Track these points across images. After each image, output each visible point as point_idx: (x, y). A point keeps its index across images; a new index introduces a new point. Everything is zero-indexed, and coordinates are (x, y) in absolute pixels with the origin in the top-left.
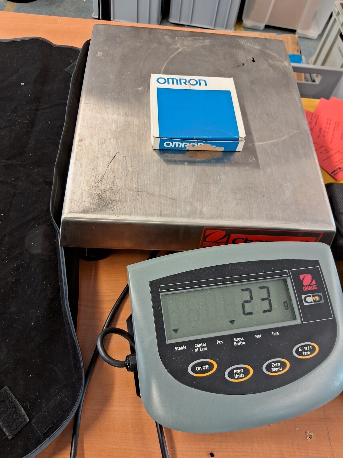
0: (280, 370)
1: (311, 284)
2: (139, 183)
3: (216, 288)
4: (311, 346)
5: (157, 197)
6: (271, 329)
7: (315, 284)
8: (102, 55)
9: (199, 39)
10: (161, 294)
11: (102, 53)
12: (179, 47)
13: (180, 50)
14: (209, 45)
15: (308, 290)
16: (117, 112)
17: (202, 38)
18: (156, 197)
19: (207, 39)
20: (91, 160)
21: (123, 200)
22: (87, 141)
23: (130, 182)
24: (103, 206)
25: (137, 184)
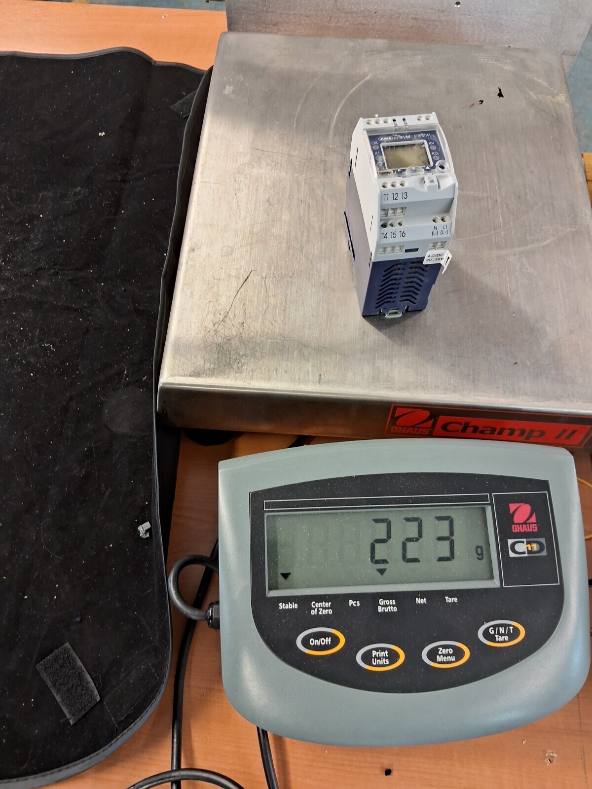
2: (286, 326)
5: (315, 350)
8: (232, 92)
9: (403, 55)
11: (232, 88)
12: (367, 71)
13: (368, 77)
14: (421, 65)
16: (254, 197)
19: (419, 55)
20: (209, 284)
21: (259, 354)
22: (202, 250)
23: (270, 324)
24: (225, 366)
25: (282, 326)
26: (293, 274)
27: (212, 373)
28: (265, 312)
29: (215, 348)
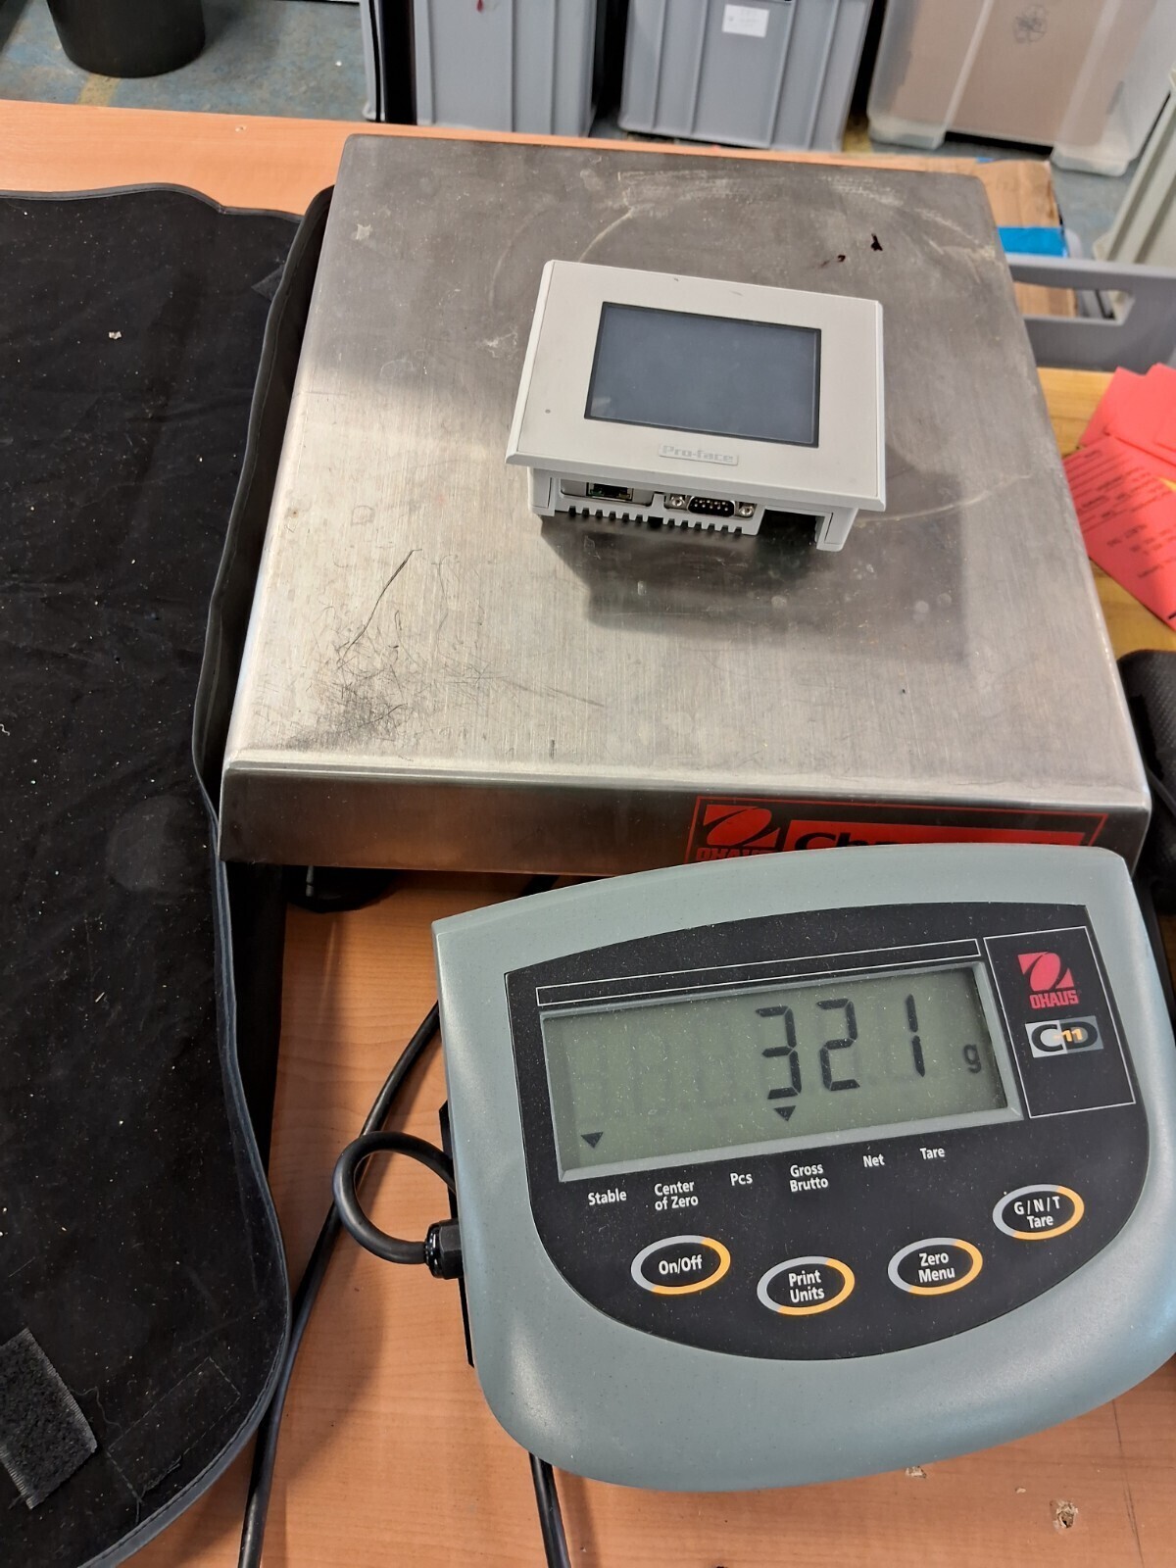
0: (950, 1276)
1: (1058, 987)
2: (483, 651)
3: (731, 997)
4: (1056, 1199)
5: (541, 695)
6: (917, 1137)
7: (1072, 985)
8: (370, 236)
9: (692, 179)
10: (543, 1015)
11: (368, 229)
12: (627, 204)
13: (628, 215)
14: (727, 195)
15: (1049, 1005)
16: (416, 419)
17: (704, 174)
18: (539, 698)
19: (722, 178)
20: (326, 575)
21: (429, 704)
22: (313, 514)
23: (451, 648)
24: (360, 727)
25: (474, 652)
26: (495, 557)
27: (332, 741)
28: (440, 626)
29: (340, 694)
